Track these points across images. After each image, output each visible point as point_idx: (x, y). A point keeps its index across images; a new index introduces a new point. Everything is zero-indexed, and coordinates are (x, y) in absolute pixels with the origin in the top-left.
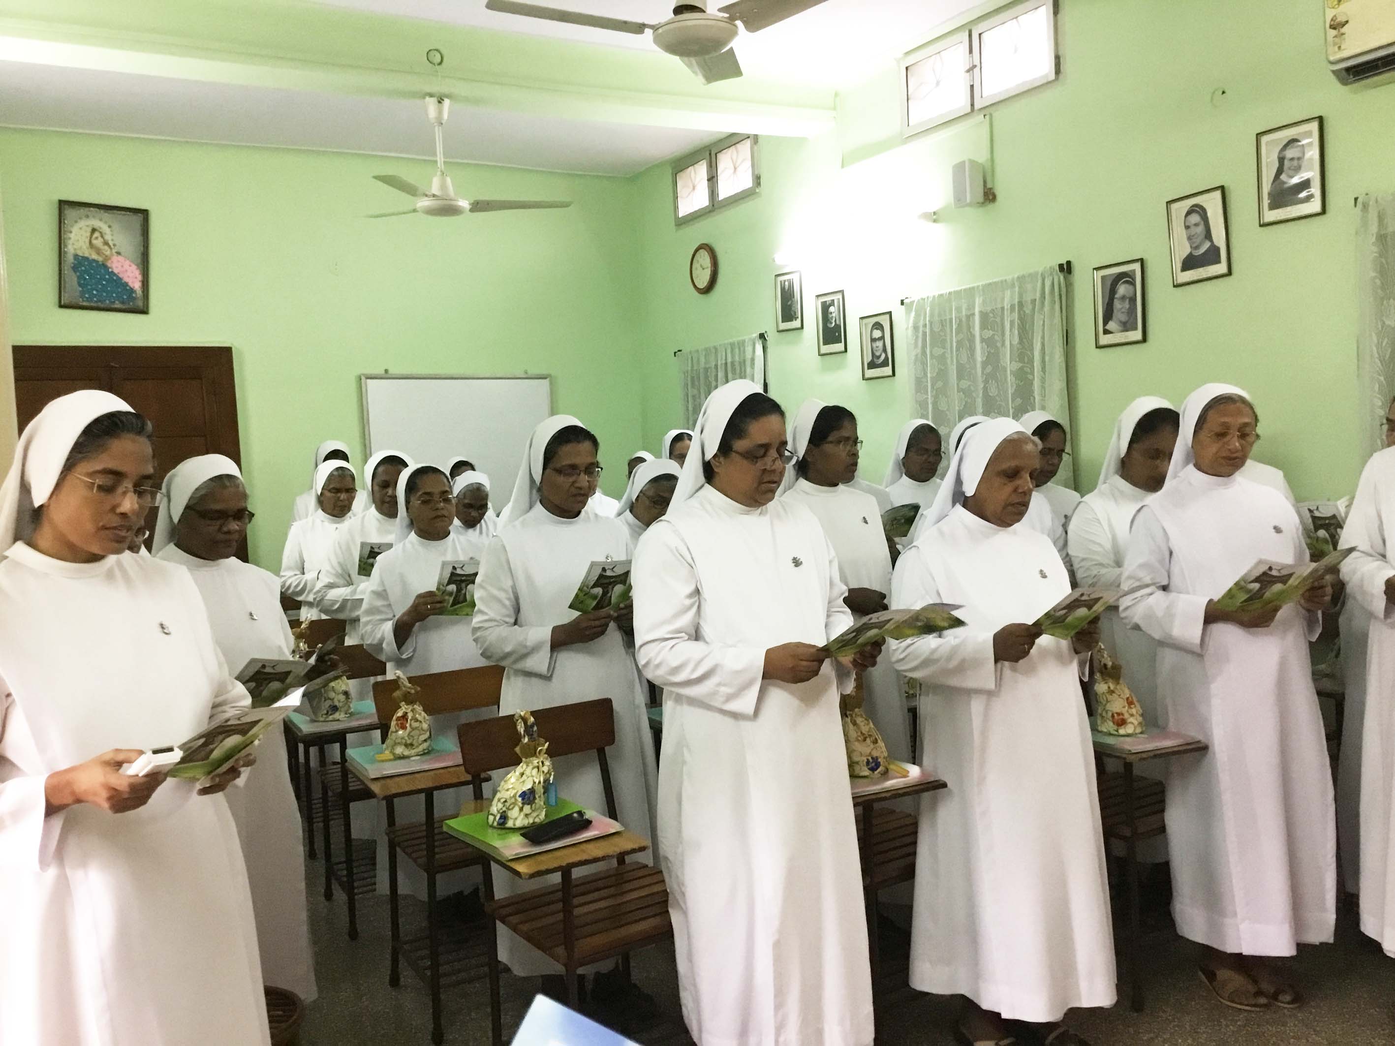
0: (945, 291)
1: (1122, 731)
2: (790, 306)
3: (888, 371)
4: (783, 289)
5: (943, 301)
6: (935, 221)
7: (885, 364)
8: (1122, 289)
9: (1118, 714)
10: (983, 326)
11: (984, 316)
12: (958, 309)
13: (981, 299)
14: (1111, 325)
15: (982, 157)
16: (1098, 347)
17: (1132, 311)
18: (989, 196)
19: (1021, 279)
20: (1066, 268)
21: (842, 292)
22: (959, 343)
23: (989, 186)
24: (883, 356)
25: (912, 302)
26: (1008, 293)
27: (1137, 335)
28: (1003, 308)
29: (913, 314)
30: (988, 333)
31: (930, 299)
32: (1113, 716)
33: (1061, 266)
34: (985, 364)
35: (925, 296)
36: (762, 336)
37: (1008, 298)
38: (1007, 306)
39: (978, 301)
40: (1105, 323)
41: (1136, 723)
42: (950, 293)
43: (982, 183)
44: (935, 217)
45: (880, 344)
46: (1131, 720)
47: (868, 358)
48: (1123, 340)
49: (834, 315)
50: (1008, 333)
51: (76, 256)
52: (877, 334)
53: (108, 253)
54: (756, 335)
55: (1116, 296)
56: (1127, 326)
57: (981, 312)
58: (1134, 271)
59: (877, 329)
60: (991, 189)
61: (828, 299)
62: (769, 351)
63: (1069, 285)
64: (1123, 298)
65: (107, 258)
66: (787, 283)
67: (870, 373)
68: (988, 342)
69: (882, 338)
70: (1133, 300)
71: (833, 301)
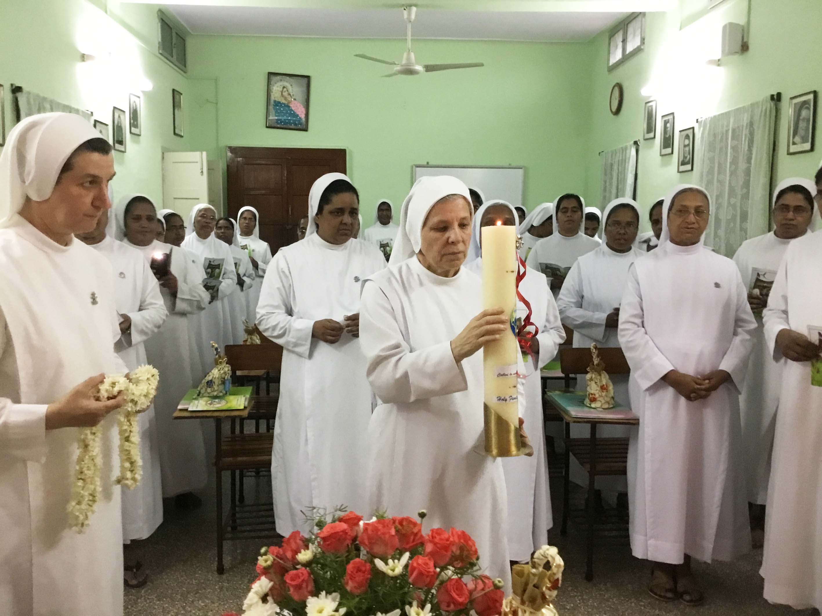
0: (717, 113)
2: (651, 123)
3: (689, 167)
4: (648, 112)
5: (715, 120)
6: (719, 65)
7: (688, 163)
8: (804, 113)
9: (592, 394)
10: (733, 138)
11: (734, 130)
12: (723, 126)
13: (733, 119)
14: (797, 139)
15: (742, 22)
16: (789, 154)
18: (745, 47)
19: (752, 105)
20: (777, 98)
22: (721, 149)
23: (745, 40)
24: (688, 157)
25: (702, 121)
26: (746, 115)
28: (743, 125)
29: (702, 129)
30: (735, 143)
31: (710, 119)
33: (772, 96)
34: (731, 163)
35: (706, 118)
36: (636, 143)
37: (745, 119)
40: (794, 137)
42: (719, 115)
43: (741, 38)
44: (719, 63)
45: (687, 149)
47: (681, 159)
48: (801, 150)
49: (669, 129)
50: (743, 142)
51: (275, 101)
52: (687, 142)
53: (290, 99)
54: (632, 142)
55: (801, 118)
56: (804, 140)
57: (732, 128)
58: (810, 100)
59: (687, 138)
61: (666, 118)
62: (640, 152)
64: (804, 119)
65: (290, 102)
66: (650, 108)
67: (681, 168)
69: (689, 145)
71: (669, 120)
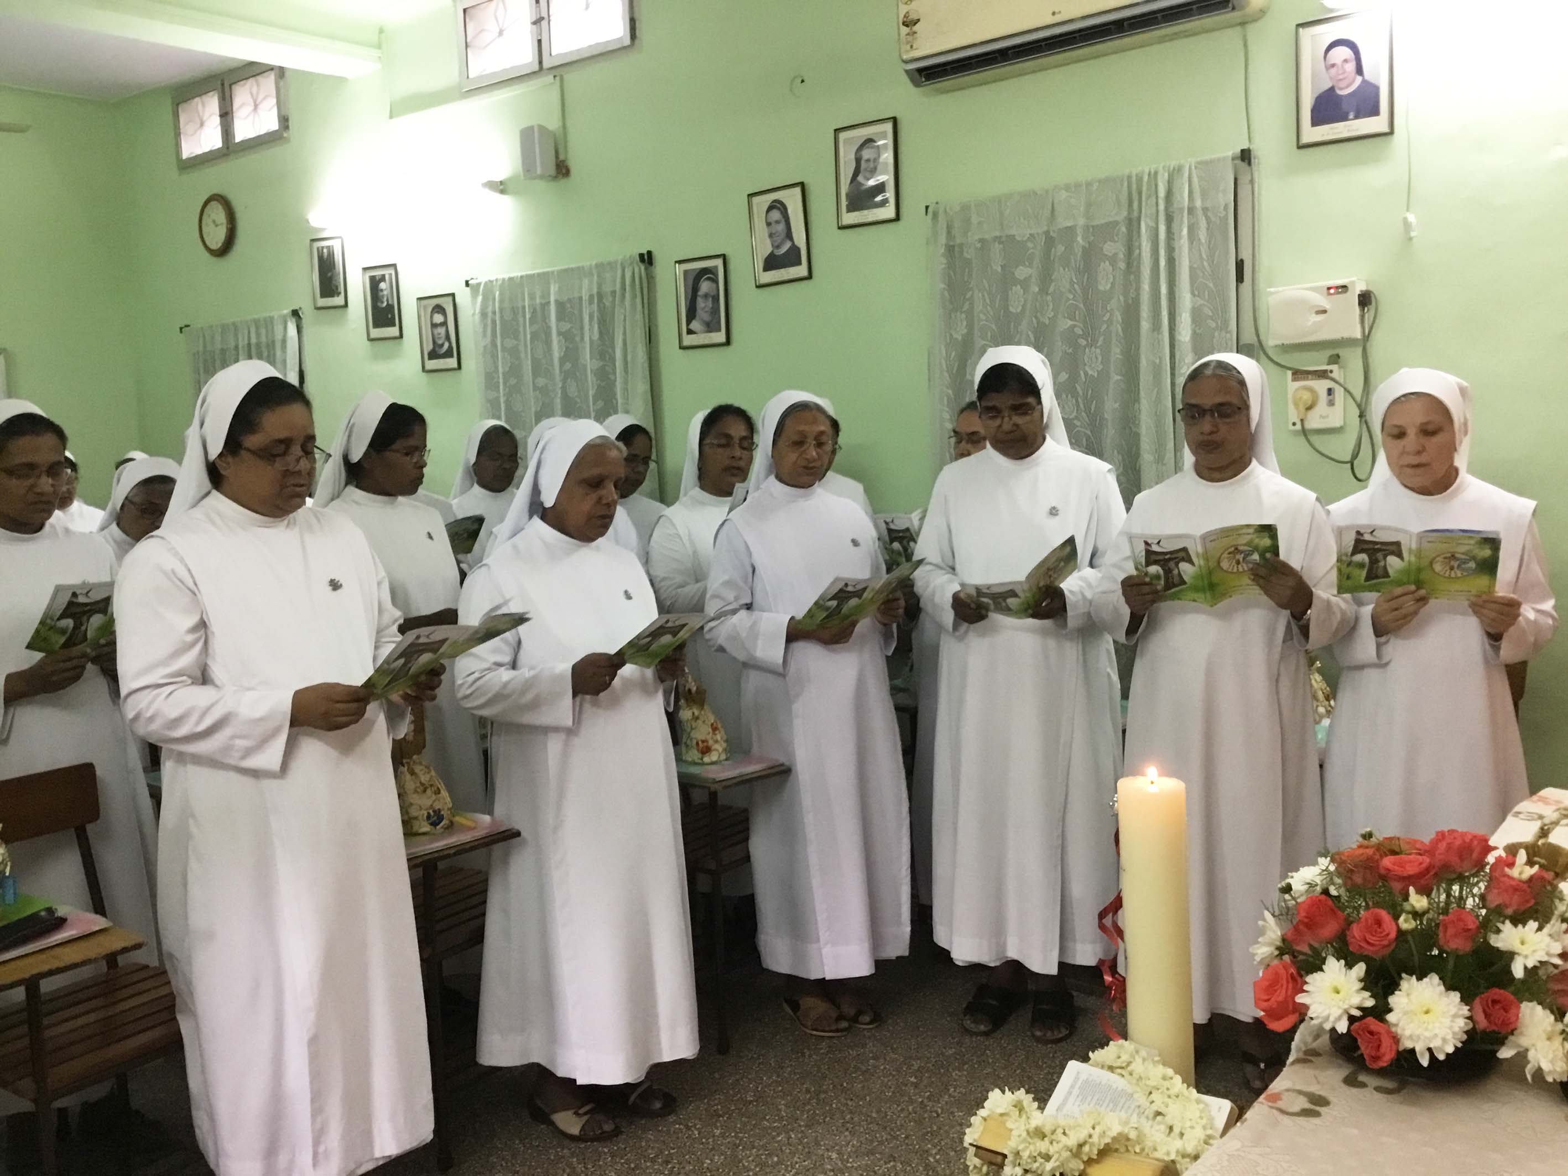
0: (517, 274)
1: (706, 759)
2: (331, 279)
3: (452, 362)
4: (321, 258)
5: (513, 286)
6: (502, 192)
7: (449, 354)
8: (705, 286)
9: (703, 742)
10: (560, 318)
11: (560, 305)
12: (532, 297)
13: (557, 286)
14: (695, 325)
15: (553, 124)
16: (682, 347)
17: (715, 311)
18: (562, 170)
19: (600, 266)
20: (647, 259)
21: (394, 266)
22: (534, 336)
23: (562, 157)
24: (446, 345)
25: (479, 284)
26: (586, 282)
27: (720, 337)
28: (581, 298)
29: (480, 298)
30: (566, 326)
31: (500, 282)
32: (697, 744)
33: (641, 256)
34: (562, 361)
35: (493, 278)
36: (295, 313)
37: (586, 288)
38: (585, 297)
39: (553, 288)
40: (688, 322)
41: (721, 749)
42: (522, 277)
43: (553, 152)
44: (501, 187)
45: (442, 330)
46: (716, 746)
47: (429, 347)
48: (707, 342)
49: (385, 293)
50: (587, 327)
52: (438, 318)
54: (287, 311)
55: (700, 293)
56: (711, 327)
57: (556, 301)
58: (716, 267)
59: (438, 312)
60: (563, 161)
61: (377, 273)
62: (305, 332)
63: (651, 278)
64: (706, 296)
66: (325, 251)
67: (431, 364)
68: (566, 336)
69: (445, 324)
70: (716, 299)
71: (384, 276)
